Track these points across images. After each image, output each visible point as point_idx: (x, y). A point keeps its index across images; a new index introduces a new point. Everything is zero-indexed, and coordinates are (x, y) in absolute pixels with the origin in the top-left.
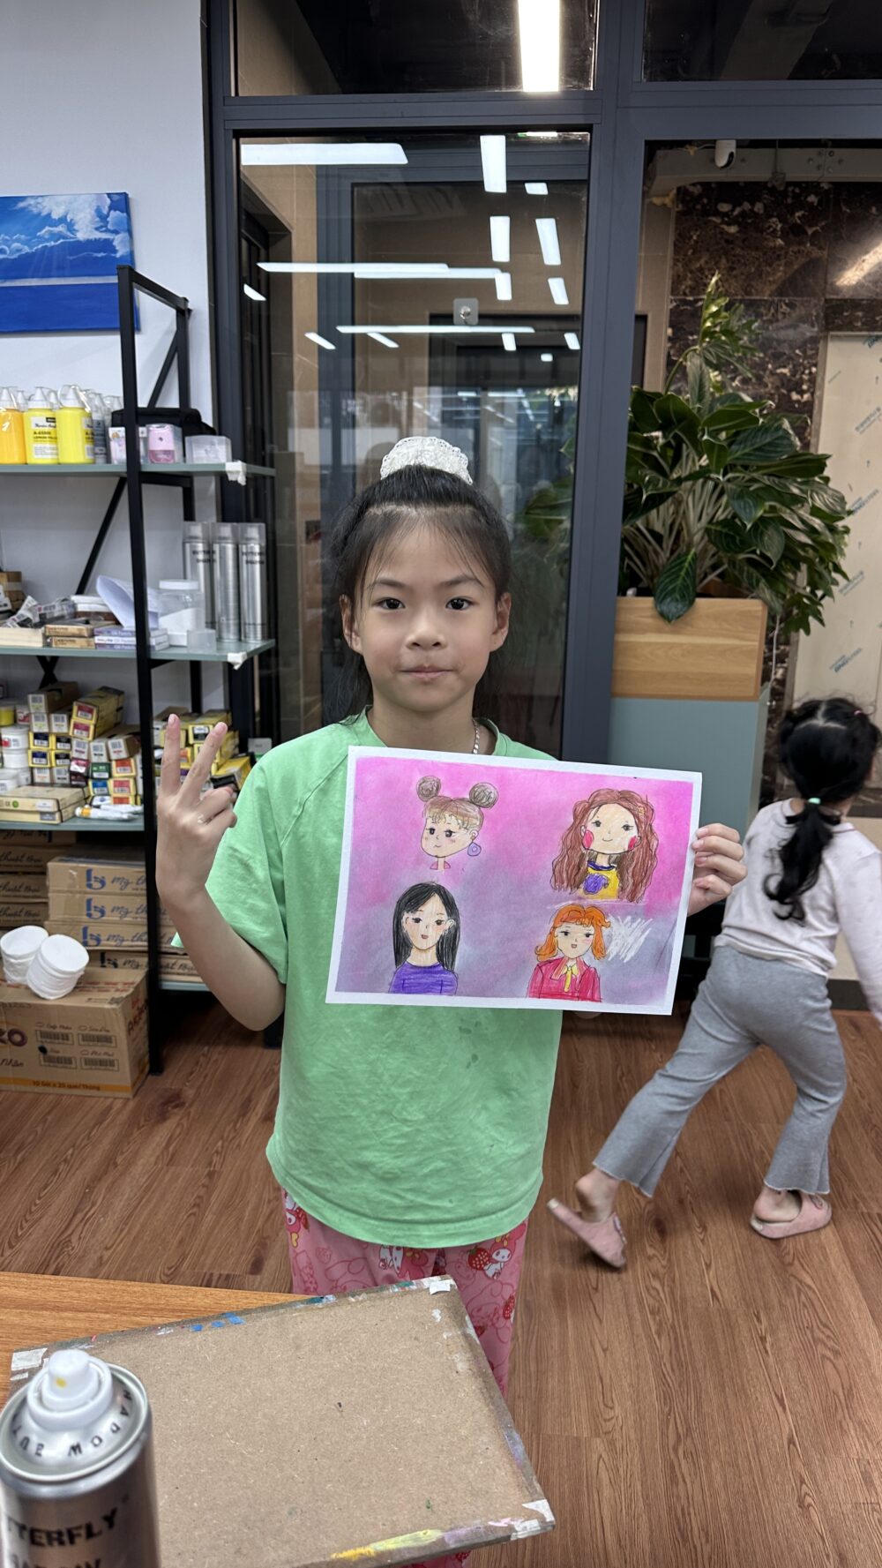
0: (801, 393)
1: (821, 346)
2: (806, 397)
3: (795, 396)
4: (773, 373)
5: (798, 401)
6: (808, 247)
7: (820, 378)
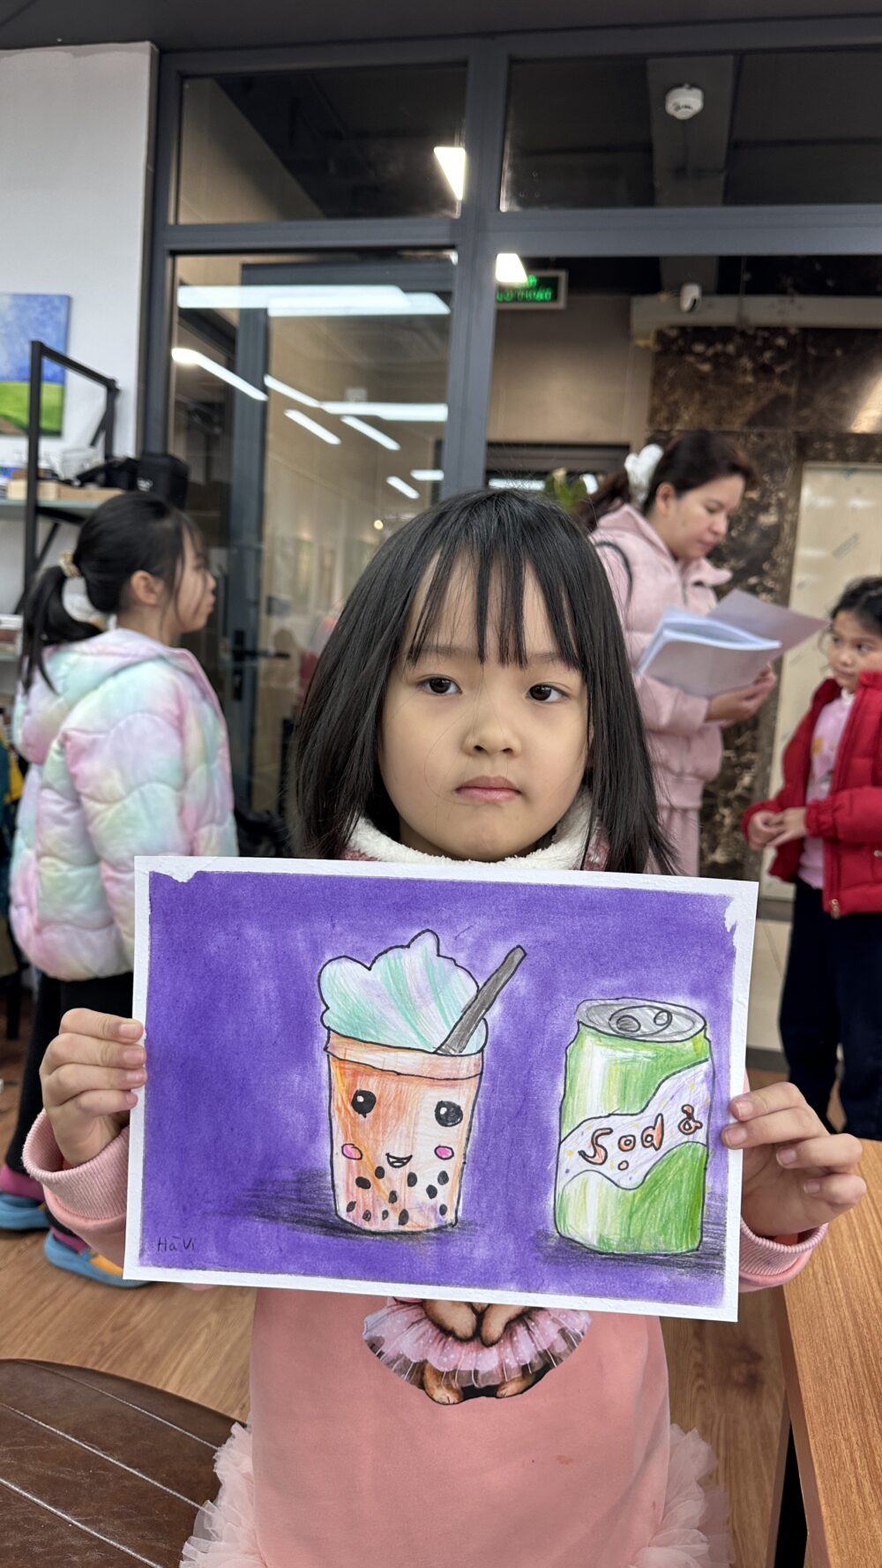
6: (776, 383)
7: (791, 503)
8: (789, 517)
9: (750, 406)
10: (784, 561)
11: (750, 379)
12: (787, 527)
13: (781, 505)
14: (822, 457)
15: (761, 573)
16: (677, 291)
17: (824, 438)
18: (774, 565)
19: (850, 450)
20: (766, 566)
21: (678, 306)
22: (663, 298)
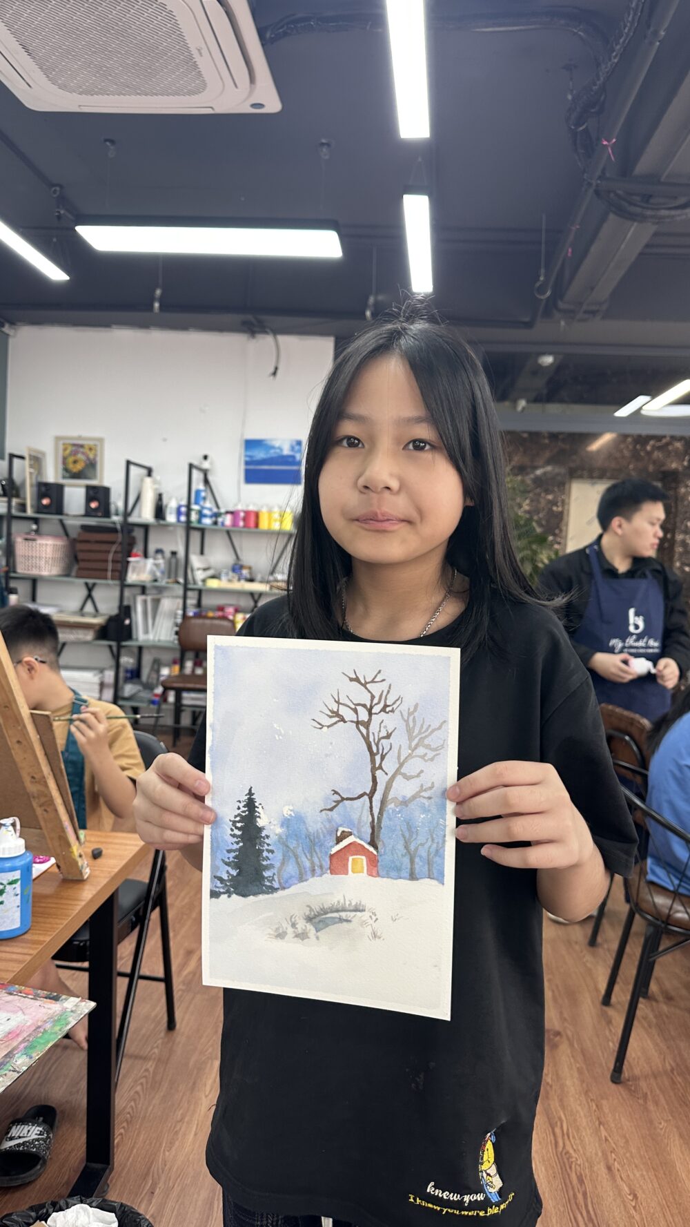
0: (558, 506)
1: (567, 486)
2: (560, 509)
3: (555, 508)
4: (545, 498)
5: (557, 512)
6: (560, 444)
7: (567, 501)
8: (566, 507)
9: (547, 454)
10: (564, 528)
11: (547, 441)
12: (565, 513)
13: (563, 502)
14: (581, 477)
15: (555, 535)
16: (515, 402)
17: (583, 469)
18: (561, 531)
19: (595, 474)
20: (557, 531)
21: (515, 407)
22: (507, 404)
